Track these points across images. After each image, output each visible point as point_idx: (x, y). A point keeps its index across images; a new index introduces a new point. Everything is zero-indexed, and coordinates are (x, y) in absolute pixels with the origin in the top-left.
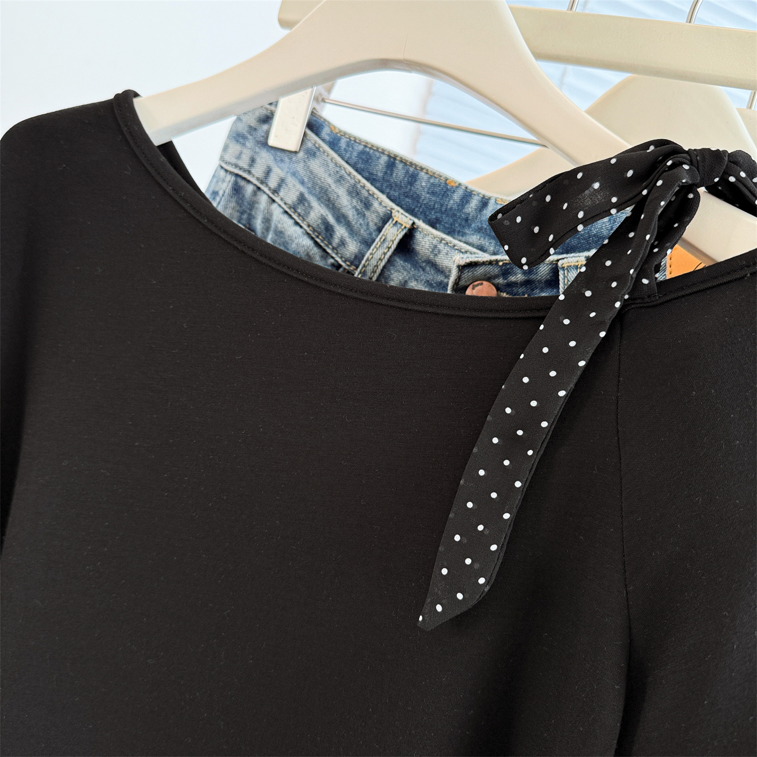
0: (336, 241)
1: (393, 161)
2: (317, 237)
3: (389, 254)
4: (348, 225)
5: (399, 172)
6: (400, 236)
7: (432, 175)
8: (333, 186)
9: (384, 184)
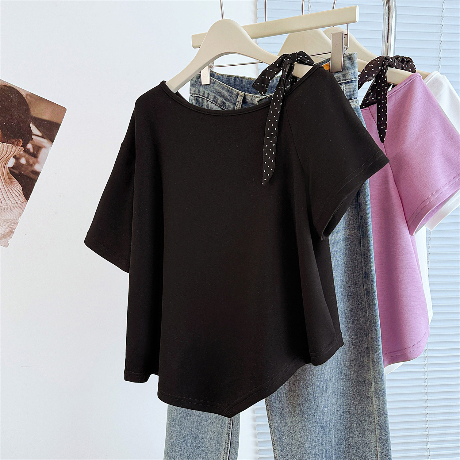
0: (227, 106)
1: (235, 78)
2: (222, 107)
3: (241, 105)
4: (229, 101)
5: (238, 81)
6: (242, 99)
7: (247, 79)
8: (222, 91)
9: (235, 85)
